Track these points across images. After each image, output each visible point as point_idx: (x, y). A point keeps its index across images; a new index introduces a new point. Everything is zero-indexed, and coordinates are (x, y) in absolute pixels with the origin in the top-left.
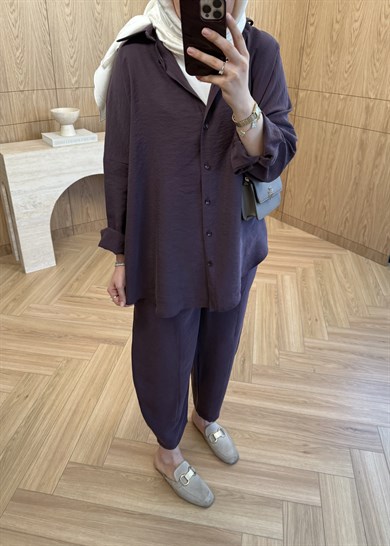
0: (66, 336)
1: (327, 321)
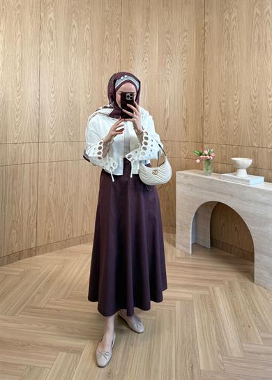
0: (29, 344)
1: (259, 327)
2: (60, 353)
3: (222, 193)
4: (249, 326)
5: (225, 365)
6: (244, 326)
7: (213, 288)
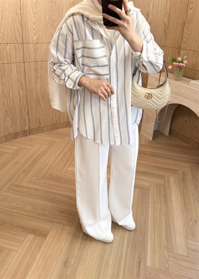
2: (29, 235)
3: (187, 98)
6: (191, 221)
7: (168, 177)
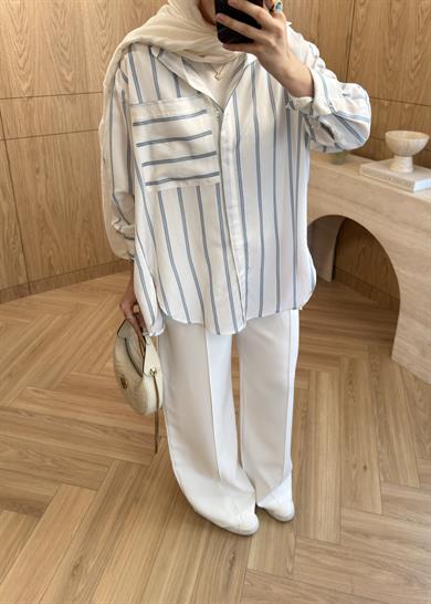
4: (365, 468)
5: (296, 558)
